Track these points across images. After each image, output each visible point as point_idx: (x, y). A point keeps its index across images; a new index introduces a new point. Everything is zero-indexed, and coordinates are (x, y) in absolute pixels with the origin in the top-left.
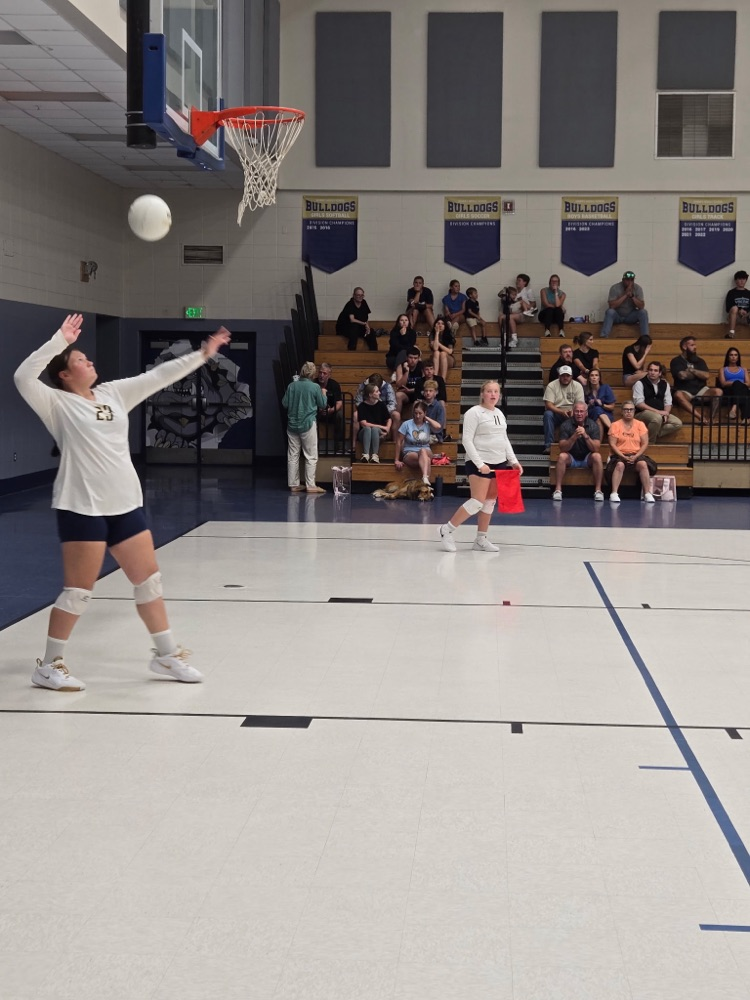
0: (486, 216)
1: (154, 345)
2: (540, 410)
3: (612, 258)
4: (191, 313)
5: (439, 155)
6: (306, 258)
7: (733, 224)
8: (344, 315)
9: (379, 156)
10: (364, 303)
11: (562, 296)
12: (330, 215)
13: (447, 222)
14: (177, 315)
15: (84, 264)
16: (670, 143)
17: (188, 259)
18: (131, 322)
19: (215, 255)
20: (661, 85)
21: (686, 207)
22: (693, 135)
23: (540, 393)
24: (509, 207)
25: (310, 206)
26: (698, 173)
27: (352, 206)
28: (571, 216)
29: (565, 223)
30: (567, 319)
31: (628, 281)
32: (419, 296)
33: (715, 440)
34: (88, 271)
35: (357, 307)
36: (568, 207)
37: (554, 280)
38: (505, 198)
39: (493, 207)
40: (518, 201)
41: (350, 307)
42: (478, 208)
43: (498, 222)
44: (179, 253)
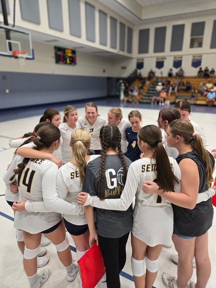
0: (162, 60)
1: (118, 81)
4: (122, 76)
5: (156, 51)
6: (137, 68)
7: (201, 59)
9: (147, 52)
12: (140, 61)
13: (156, 61)
15: (103, 70)
16: (192, 46)
18: (115, 78)
20: (191, 36)
21: (194, 57)
22: (196, 44)
23: (155, 87)
25: (137, 60)
26: (196, 51)
27: (143, 60)
29: (174, 60)
35: (140, 75)
36: (175, 58)
37: (171, 70)
38: (165, 57)
39: (163, 58)
40: (167, 58)
43: (164, 61)
44: (121, 68)
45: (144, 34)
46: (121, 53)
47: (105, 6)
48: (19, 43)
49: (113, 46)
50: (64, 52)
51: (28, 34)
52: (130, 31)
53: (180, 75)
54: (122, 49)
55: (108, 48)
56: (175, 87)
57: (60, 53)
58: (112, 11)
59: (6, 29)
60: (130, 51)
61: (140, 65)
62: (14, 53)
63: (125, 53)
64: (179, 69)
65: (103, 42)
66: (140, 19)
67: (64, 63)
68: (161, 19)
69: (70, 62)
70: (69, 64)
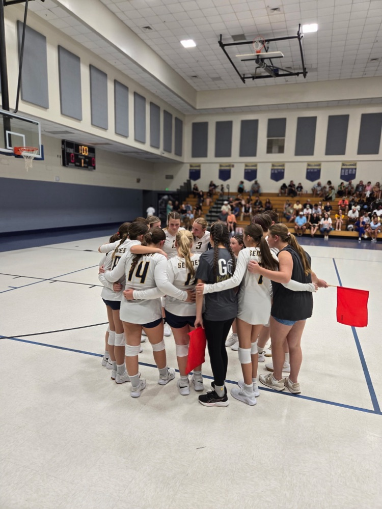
0: (228, 168)
1: (160, 196)
2: (220, 212)
3: (255, 177)
4: (167, 189)
5: (217, 155)
6: (190, 178)
7: (284, 169)
9: (205, 155)
12: (195, 168)
13: (219, 170)
14: (164, 190)
15: (137, 179)
16: (269, 150)
17: (166, 178)
18: (155, 192)
19: (172, 177)
20: (268, 136)
21: (273, 166)
22: (275, 148)
23: (220, 208)
24: (233, 166)
25: (191, 166)
26: (276, 157)
27: (199, 166)
28: (247, 168)
29: (245, 170)
30: (244, 191)
31: (256, 183)
32: (212, 185)
34: (138, 181)
35: (196, 189)
36: (246, 166)
37: (242, 183)
38: (232, 164)
39: (229, 166)
40: (235, 165)
42: (226, 166)
43: (230, 169)
44: (164, 177)
45: (200, 130)
46: (166, 155)
47: (143, 87)
48: (23, 136)
49: (155, 145)
50: (77, 150)
51: (37, 124)
52: (180, 124)
53: (256, 191)
54: (167, 149)
55: (147, 147)
56: (249, 208)
57: (71, 151)
58: (153, 94)
59: (4, 115)
60: (179, 152)
61: (195, 174)
62: (17, 149)
63: (171, 156)
64: (253, 182)
65: (140, 139)
66: (195, 109)
67: (76, 166)
68: (224, 111)
69: (86, 165)
70: (84, 167)
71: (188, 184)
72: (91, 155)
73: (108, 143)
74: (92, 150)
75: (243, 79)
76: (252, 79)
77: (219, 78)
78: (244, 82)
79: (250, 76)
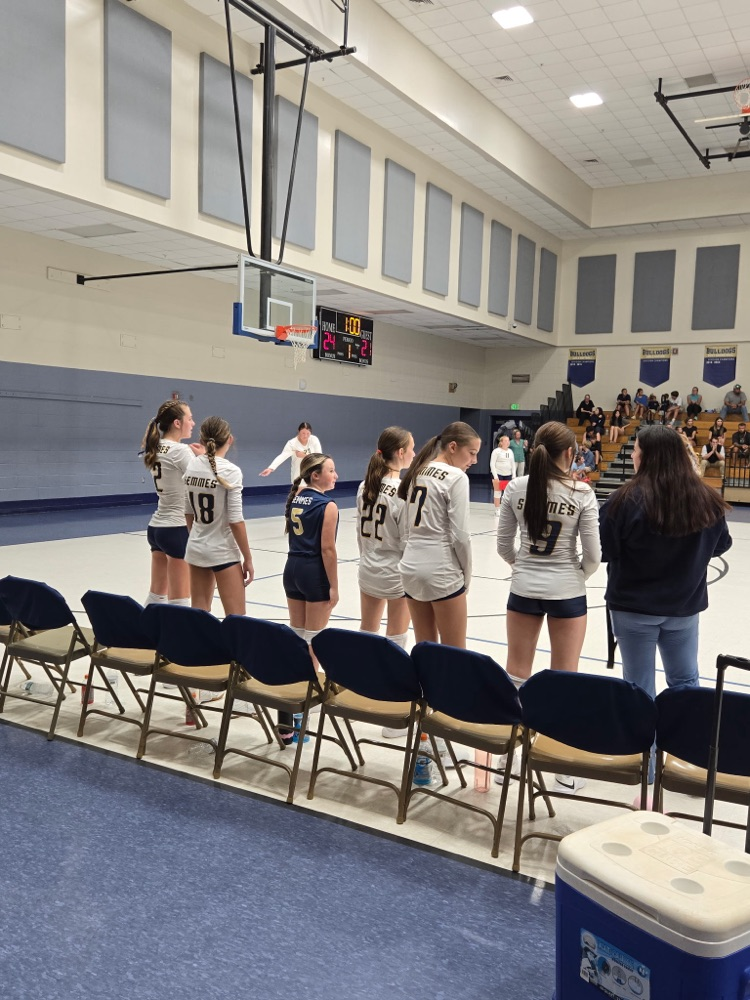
0: (663, 356)
1: (497, 422)
3: (732, 377)
4: (513, 407)
5: (637, 326)
6: (569, 380)
8: (579, 409)
9: (608, 328)
10: (591, 402)
11: (700, 399)
12: (582, 358)
13: (642, 360)
14: (507, 408)
15: (451, 384)
17: (514, 381)
18: (487, 412)
19: (526, 379)
24: (676, 352)
25: (572, 354)
27: (594, 353)
28: (710, 355)
29: (706, 359)
30: (703, 411)
31: (737, 392)
33: (737, 476)
34: (453, 388)
35: (587, 404)
36: (708, 351)
37: (696, 390)
38: (673, 347)
39: (667, 352)
40: (680, 348)
41: (583, 404)
42: (659, 353)
43: (669, 360)
44: (510, 378)
45: (596, 274)
46: (521, 330)
47: (480, 191)
48: (290, 305)
49: (497, 311)
50: (341, 327)
51: (312, 282)
52: (550, 260)
54: (523, 318)
55: (481, 316)
57: (331, 327)
58: (499, 203)
59: (263, 268)
60: (546, 324)
61: (582, 372)
62: (281, 330)
63: (531, 332)
66: (587, 227)
67: (338, 357)
68: (656, 228)
69: (354, 356)
70: (352, 360)
71: (565, 395)
72: (365, 335)
73: (406, 309)
74: (367, 325)
75: (706, 161)
76: (727, 159)
77: (649, 161)
78: (707, 165)
79: (724, 152)
